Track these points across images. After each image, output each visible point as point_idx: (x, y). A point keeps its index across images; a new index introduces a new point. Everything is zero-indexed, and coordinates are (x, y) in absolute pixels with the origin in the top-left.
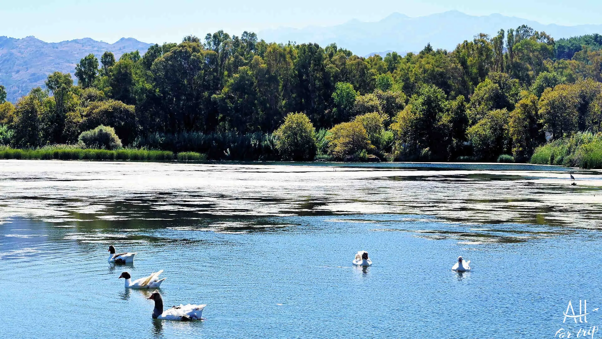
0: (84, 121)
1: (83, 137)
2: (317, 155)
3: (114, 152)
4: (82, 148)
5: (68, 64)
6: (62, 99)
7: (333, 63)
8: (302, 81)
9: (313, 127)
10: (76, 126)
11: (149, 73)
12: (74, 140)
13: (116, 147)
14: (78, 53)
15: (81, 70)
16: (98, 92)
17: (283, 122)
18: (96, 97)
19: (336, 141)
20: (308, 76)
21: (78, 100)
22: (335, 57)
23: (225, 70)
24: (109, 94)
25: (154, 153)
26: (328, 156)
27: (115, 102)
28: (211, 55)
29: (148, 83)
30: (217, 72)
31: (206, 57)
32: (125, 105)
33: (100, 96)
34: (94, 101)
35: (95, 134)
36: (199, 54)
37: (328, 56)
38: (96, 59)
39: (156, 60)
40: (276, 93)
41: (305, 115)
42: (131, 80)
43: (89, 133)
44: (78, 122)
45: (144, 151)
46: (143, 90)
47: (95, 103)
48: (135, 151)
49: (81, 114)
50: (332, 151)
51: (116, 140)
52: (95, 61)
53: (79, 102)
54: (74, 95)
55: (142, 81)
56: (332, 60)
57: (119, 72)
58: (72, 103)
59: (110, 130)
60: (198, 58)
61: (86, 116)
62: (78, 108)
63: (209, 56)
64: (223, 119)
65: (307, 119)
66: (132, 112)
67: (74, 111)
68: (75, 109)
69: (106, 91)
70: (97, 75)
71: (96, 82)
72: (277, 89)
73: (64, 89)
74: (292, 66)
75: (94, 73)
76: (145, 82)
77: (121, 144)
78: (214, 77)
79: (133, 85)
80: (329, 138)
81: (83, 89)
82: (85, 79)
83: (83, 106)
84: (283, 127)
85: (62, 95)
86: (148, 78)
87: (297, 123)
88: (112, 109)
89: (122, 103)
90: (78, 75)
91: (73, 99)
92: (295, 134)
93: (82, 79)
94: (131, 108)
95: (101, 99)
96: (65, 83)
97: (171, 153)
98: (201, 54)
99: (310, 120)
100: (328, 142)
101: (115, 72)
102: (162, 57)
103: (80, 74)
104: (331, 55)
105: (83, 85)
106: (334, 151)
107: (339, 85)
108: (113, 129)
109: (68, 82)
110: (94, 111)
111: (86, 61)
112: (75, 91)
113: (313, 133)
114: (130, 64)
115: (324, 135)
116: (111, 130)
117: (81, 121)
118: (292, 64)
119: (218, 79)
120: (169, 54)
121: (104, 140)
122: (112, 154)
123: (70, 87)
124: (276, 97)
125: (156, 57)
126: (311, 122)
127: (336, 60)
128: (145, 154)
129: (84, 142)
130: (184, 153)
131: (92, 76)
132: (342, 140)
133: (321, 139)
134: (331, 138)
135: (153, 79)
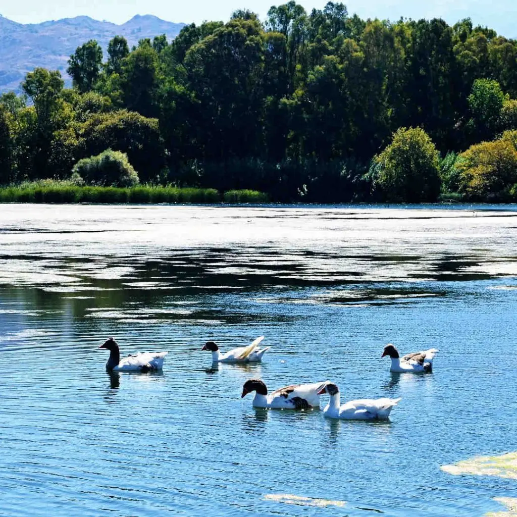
0: (82, 144)
1: (80, 168)
2: (442, 192)
3: (128, 190)
4: (78, 184)
5: (52, 57)
6: (47, 109)
7: (468, 48)
8: (419, 77)
9: (435, 149)
10: (69, 152)
11: (179, 67)
12: (65, 173)
13: (129, 183)
14: (68, 40)
15: (76, 64)
16: (102, 99)
17: (390, 142)
18: (99, 107)
19: (471, 171)
20: (427, 70)
21: (71, 111)
22: (471, 39)
23: (297, 62)
24: (118, 101)
25: (188, 191)
26: (460, 195)
27: (128, 114)
28: (276, 39)
29: (177, 84)
30: (284, 65)
31: (267, 43)
32: (143, 117)
33: (105, 105)
34: (96, 112)
35: (98, 162)
36: (258, 38)
37: (459, 39)
38: (100, 48)
39: (192, 47)
40: (377, 97)
41: (423, 131)
42: (153, 80)
43: (88, 161)
44: (72, 145)
45: (172, 190)
46: (172, 94)
47: (97, 116)
48: (160, 189)
49: (76, 133)
50: (465, 187)
51: (130, 171)
52: (98, 51)
53: (73, 114)
54: (65, 104)
55: (169, 81)
56: (466, 43)
57: (137, 67)
58: (63, 116)
59: (120, 157)
60: (257, 44)
61: (83, 136)
62: (72, 123)
63: (272, 41)
64: (295, 139)
65: (427, 138)
66: (153, 128)
67: (65, 128)
68: (67, 125)
69: (114, 97)
70: (100, 72)
71: (99, 83)
72: (380, 90)
73: (50, 94)
74: (403, 55)
75: (96, 70)
76: (174, 83)
77: (138, 179)
78: (280, 72)
79: (154, 88)
80: (461, 166)
81: (80, 94)
82: (82, 78)
83: (78, 120)
84: (389, 149)
85: (46, 105)
86: (178, 77)
87: (411, 143)
88: (124, 125)
89: (138, 115)
90: (72, 72)
91: (63, 110)
92: (407, 160)
93: (77, 80)
94: (153, 122)
95: (106, 109)
96: (52, 86)
97: (214, 191)
98: (261, 38)
99: (431, 139)
100: (459, 173)
101: (130, 67)
102: (200, 44)
103: (74, 71)
104: (463, 37)
105: (80, 88)
106: (469, 187)
107: (479, 82)
108: (125, 155)
109: (57, 83)
110: (97, 128)
111: (84, 51)
112: (68, 97)
113: (436, 159)
114: (151, 54)
115: (453, 163)
116: (123, 156)
117: (76, 143)
118: (403, 52)
119: (287, 76)
120: (210, 37)
121: (111, 171)
122: (124, 194)
123: (59, 91)
124: (378, 104)
125: (192, 43)
126: (433, 141)
127: (471, 44)
128: (175, 193)
129: (81, 176)
130: (235, 192)
131: (93, 74)
132: (480, 169)
133: (449, 167)
134: (464, 166)
135: (186, 77)
